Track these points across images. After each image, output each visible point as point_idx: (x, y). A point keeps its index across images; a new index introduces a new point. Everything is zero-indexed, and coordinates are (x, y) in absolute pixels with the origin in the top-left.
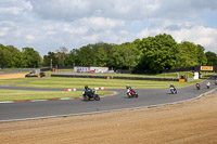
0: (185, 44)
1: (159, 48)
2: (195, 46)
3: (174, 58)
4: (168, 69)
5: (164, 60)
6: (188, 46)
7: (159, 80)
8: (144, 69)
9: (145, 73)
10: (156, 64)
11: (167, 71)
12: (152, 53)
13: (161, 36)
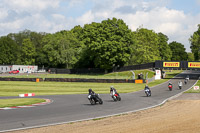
0: (142, 32)
1: (107, 37)
2: (155, 35)
3: (128, 52)
4: (120, 66)
5: (114, 54)
6: (145, 35)
7: (108, 81)
8: (87, 67)
9: (89, 73)
10: (104, 59)
11: (118, 70)
12: (97, 45)
13: (109, 22)
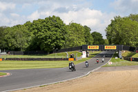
0: (73, 25)
1: (49, 29)
2: (82, 27)
3: (64, 39)
4: (58, 49)
5: (54, 41)
6: (75, 27)
7: (50, 59)
8: (35, 50)
9: (36, 54)
10: (47, 44)
11: (57, 51)
12: (42, 34)
13: (50, 18)
